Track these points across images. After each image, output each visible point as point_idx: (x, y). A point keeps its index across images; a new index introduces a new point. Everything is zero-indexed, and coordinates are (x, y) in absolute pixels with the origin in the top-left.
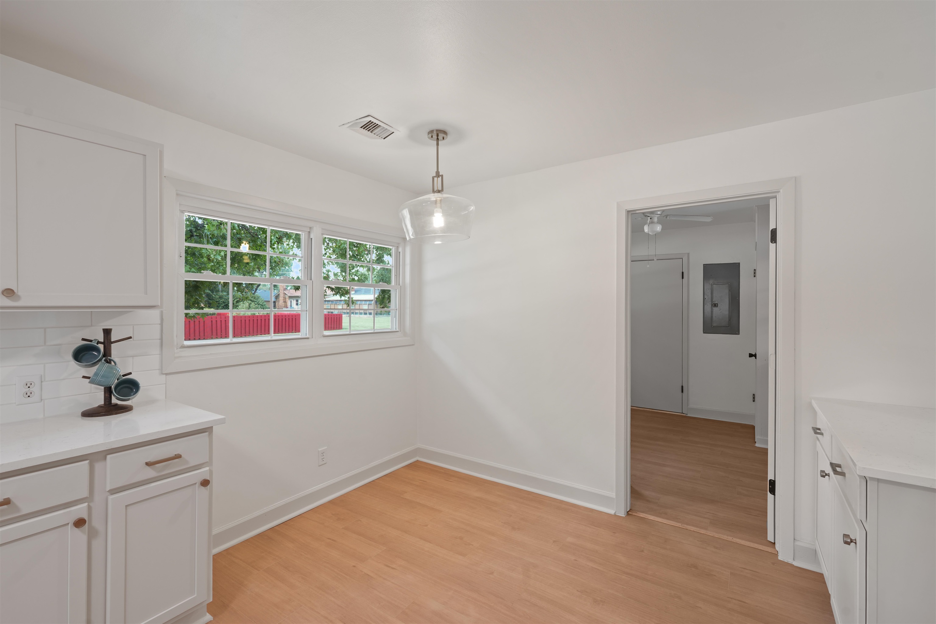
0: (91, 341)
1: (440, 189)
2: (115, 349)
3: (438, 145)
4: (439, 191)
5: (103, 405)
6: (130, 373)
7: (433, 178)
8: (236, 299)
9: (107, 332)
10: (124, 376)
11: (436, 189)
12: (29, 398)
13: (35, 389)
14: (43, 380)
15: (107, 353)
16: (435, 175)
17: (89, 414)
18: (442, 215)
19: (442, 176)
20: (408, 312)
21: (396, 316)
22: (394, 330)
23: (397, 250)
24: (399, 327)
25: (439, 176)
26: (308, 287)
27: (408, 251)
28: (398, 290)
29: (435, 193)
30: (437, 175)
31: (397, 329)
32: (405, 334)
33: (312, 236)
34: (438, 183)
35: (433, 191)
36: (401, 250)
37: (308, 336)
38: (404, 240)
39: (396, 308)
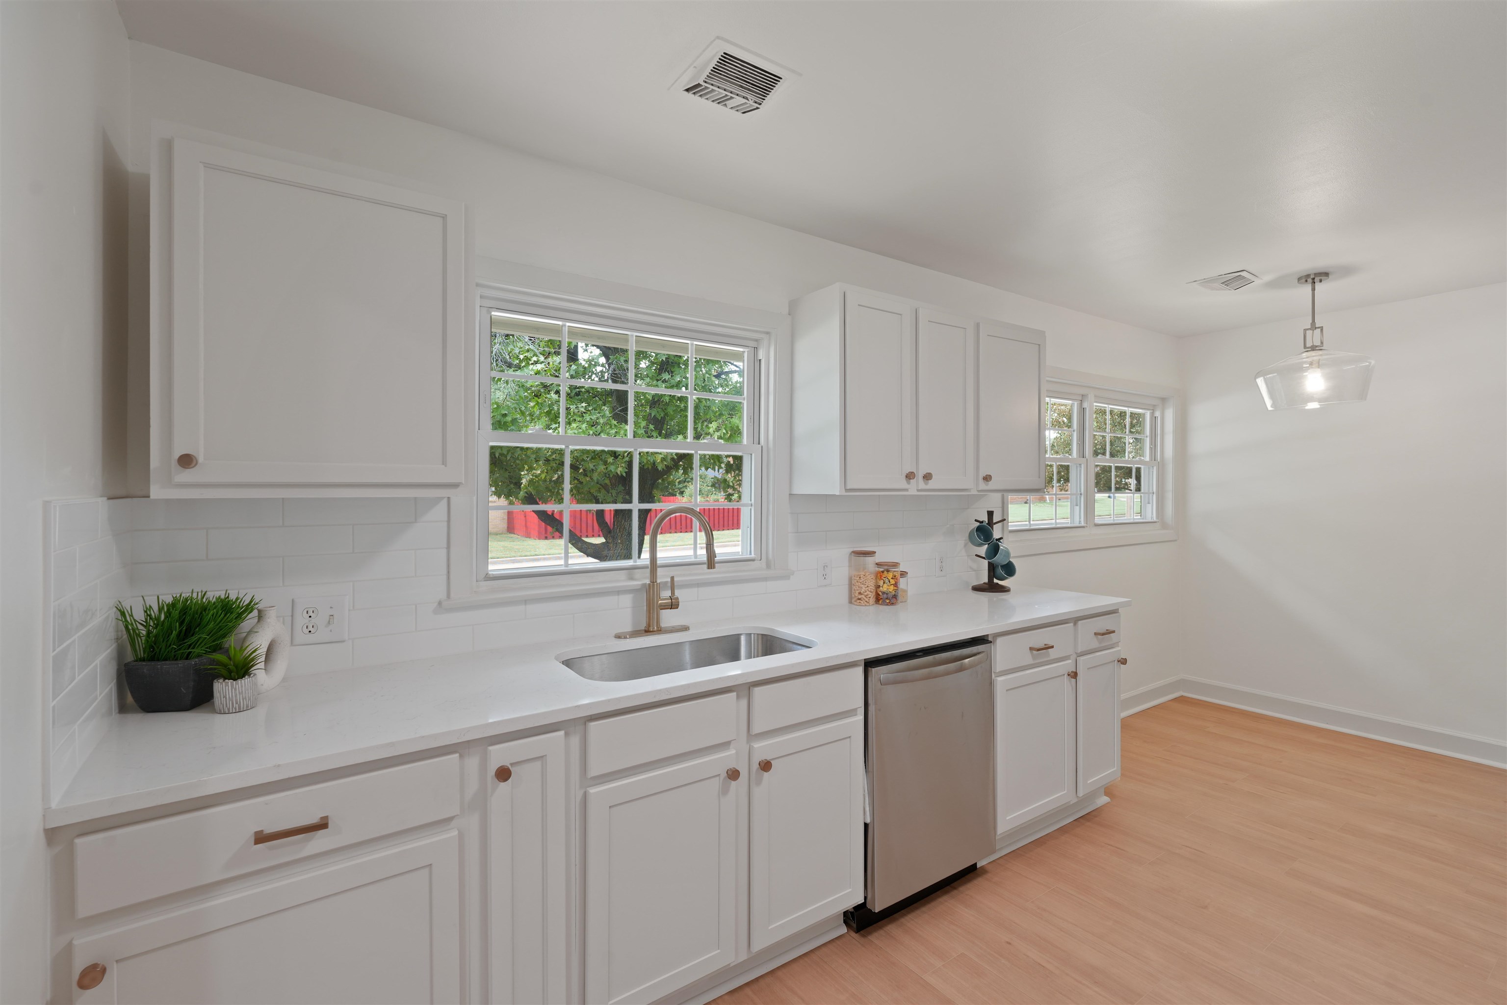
0: (981, 522)
1: (1317, 343)
3: (1315, 290)
4: (1314, 348)
5: (988, 583)
7: (1305, 330)
8: (678, 479)
11: (1309, 344)
12: (941, 572)
13: (944, 564)
14: (946, 556)
16: (1310, 327)
18: (1320, 374)
19: (1322, 328)
20: (1169, 496)
21: (1151, 502)
22: (1150, 520)
23: (1152, 414)
24: (1157, 517)
25: (1316, 328)
26: (1082, 466)
27: (1170, 415)
28: (1155, 468)
29: (1307, 351)
30: (1313, 327)
31: (1155, 519)
32: (1165, 526)
33: (1085, 405)
34: (1314, 338)
35: (1305, 347)
36: (1158, 414)
37: (1083, 524)
38: (1164, 400)
39: (1151, 491)
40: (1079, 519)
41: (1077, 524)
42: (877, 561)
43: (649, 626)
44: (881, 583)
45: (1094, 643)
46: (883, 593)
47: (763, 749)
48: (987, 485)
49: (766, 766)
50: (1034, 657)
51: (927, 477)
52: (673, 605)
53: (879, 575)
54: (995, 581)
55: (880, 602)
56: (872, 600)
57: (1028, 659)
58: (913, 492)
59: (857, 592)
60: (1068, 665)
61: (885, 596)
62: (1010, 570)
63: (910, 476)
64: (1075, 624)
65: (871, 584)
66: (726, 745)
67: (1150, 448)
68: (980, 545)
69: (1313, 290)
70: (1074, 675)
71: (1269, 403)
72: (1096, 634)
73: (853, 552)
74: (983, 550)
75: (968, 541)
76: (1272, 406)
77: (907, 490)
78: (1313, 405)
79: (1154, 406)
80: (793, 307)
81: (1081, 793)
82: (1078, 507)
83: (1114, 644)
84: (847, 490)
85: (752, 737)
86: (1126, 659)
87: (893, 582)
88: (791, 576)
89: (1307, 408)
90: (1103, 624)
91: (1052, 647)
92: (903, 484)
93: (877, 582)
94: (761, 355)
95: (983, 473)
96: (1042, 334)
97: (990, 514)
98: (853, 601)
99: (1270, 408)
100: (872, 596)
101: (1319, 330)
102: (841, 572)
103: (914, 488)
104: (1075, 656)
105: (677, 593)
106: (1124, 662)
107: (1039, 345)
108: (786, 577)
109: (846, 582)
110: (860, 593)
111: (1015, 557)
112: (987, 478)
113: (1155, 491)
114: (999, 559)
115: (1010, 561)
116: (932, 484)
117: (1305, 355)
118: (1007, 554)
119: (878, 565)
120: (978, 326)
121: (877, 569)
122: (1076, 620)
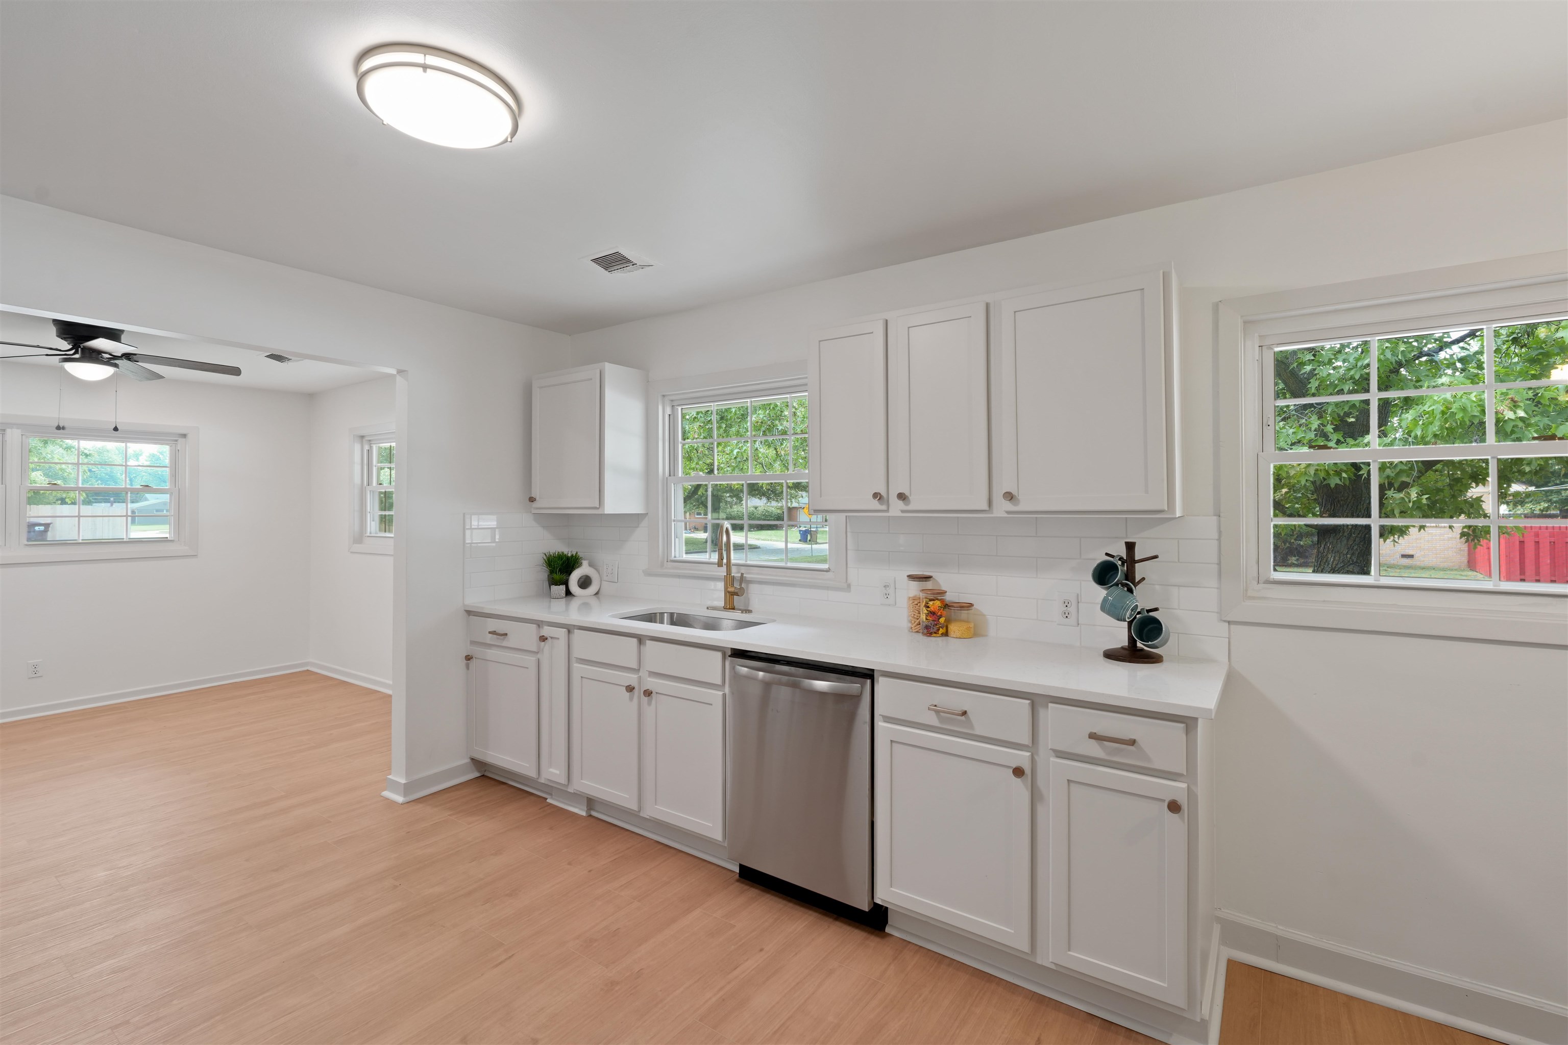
0: (1112, 556)
2: (1140, 570)
5: (1127, 647)
6: (1156, 609)
9: (1130, 547)
10: (1148, 611)
12: (1067, 619)
13: (1072, 609)
14: (1079, 601)
15: (1130, 575)
17: (1111, 655)
45: (1091, 749)
50: (942, 720)
57: (932, 720)
60: (1016, 757)
66: (632, 670)
72: (1092, 736)
85: (646, 672)
88: (850, 590)
105: (742, 586)
119: (924, 591)
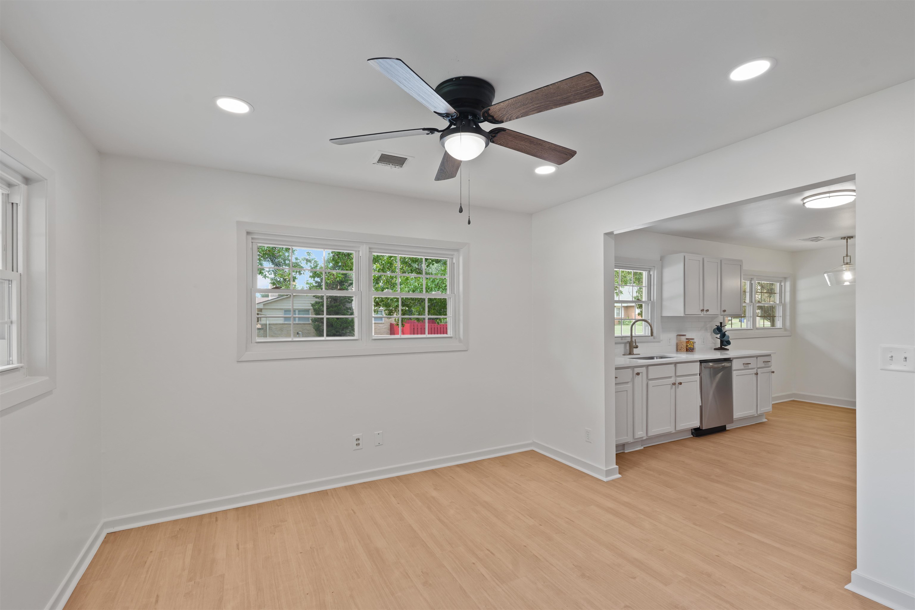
0: (718, 326)
1: (849, 261)
4: (847, 264)
5: (720, 347)
7: (844, 257)
11: (845, 262)
18: (850, 273)
19: (850, 256)
20: (788, 318)
21: (780, 320)
22: (779, 328)
23: (780, 284)
24: (782, 326)
25: (848, 256)
26: (752, 306)
27: (788, 284)
28: (781, 306)
29: (845, 265)
30: (847, 256)
31: (781, 327)
32: (786, 330)
33: (753, 282)
34: (847, 260)
35: (844, 263)
36: (783, 284)
37: (752, 328)
38: (785, 278)
39: (779, 316)
40: (750, 326)
41: (749, 328)
42: (687, 338)
43: (631, 352)
44: (688, 345)
45: (763, 365)
46: (689, 348)
47: (679, 380)
48: (724, 313)
49: (680, 383)
50: (744, 367)
51: (707, 311)
52: (637, 347)
53: (687, 342)
54: (723, 347)
55: (688, 351)
56: (685, 350)
57: (742, 367)
58: (702, 315)
59: (680, 348)
60: (754, 371)
61: (690, 349)
62: (729, 343)
63: (702, 310)
64: (757, 358)
65: (685, 345)
66: (670, 377)
67: (779, 298)
68: (718, 334)
69: (847, 242)
70: (757, 374)
71: (829, 283)
72: (764, 362)
73: (677, 335)
74: (718, 336)
75: (713, 332)
76: (830, 284)
77: (700, 315)
78: (847, 283)
79: (781, 281)
80: (662, 259)
81: (758, 413)
82: (749, 322)
83: (770, 366)
84: (685, 315)
85: (676, 376)
86: (774, 371)
87: (692, 344)
88: (661, 342)
89: (844, 284)
90: (766, 359)
91: (750, 364)
92: (700, 313)
93: (686, 344)
94: (652, 273)
95: (723, 309)
96: (741, 261)
97: (721, 323)
98: (678, 351)
99: (830, 285)
100: (685, 349)
101: (849, 257)
102: (674, 342)
103: (702, 314)
104: (756, 368)
105: (637, 344)
106: (773, 372)
107: (741, 265)
108: (659, 342)
109: (675, 344)
110: (681, 348)
111: (731, 339)
112: (724, 311)
113: (751, 316)
114: (725, 338)
115: (729, 340)
116: (708, 313)
117: (844, 266)
118: (728, 337)
119: (687, 339)
120: (721, 261)
121: (687, 340)
122: (757, 357)
